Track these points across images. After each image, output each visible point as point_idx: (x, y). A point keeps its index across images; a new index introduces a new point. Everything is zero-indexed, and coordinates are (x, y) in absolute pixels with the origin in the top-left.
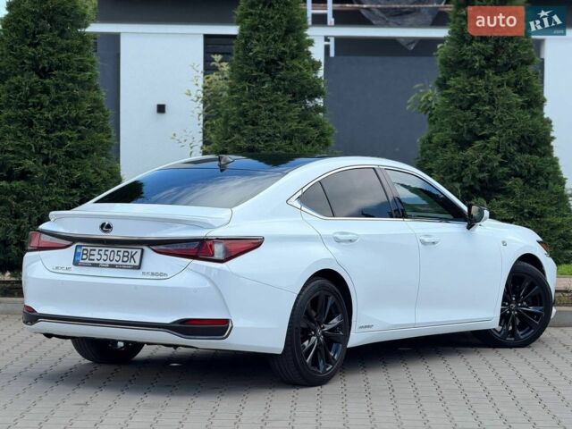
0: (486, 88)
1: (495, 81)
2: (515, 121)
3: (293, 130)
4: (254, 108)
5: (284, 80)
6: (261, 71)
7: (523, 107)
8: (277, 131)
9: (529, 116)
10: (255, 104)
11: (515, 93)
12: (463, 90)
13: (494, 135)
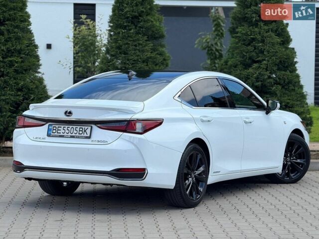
0: (259, 33)
1: (264, 29)
2: (277, 52)
3: (148, 57)
4: (125, 44)
5: (142, 28)
6: (129, 22)
7: (280, 44)
8: (139, 57)
9: (284, 49)
10: (126, 42)
11: (276, 36)
12: (246, 34)
13: (265, 60)
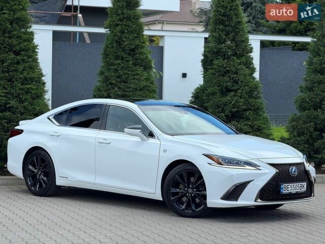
1: (237, 62)
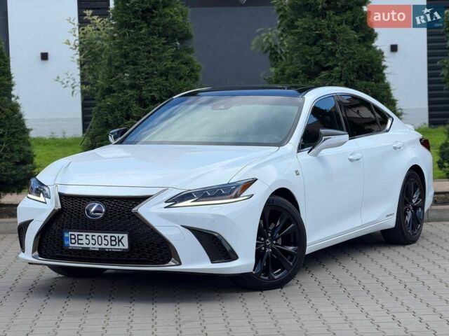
0: (328, 27)
1: (335, 20)
2: (354, 53)
3: (167, 68)
4: (134, 50)
5: (158, 26)
6: (138, 19)
7: (359, 42)
10: (134, 46)
11: (352, 30)
13: (337, 66)
